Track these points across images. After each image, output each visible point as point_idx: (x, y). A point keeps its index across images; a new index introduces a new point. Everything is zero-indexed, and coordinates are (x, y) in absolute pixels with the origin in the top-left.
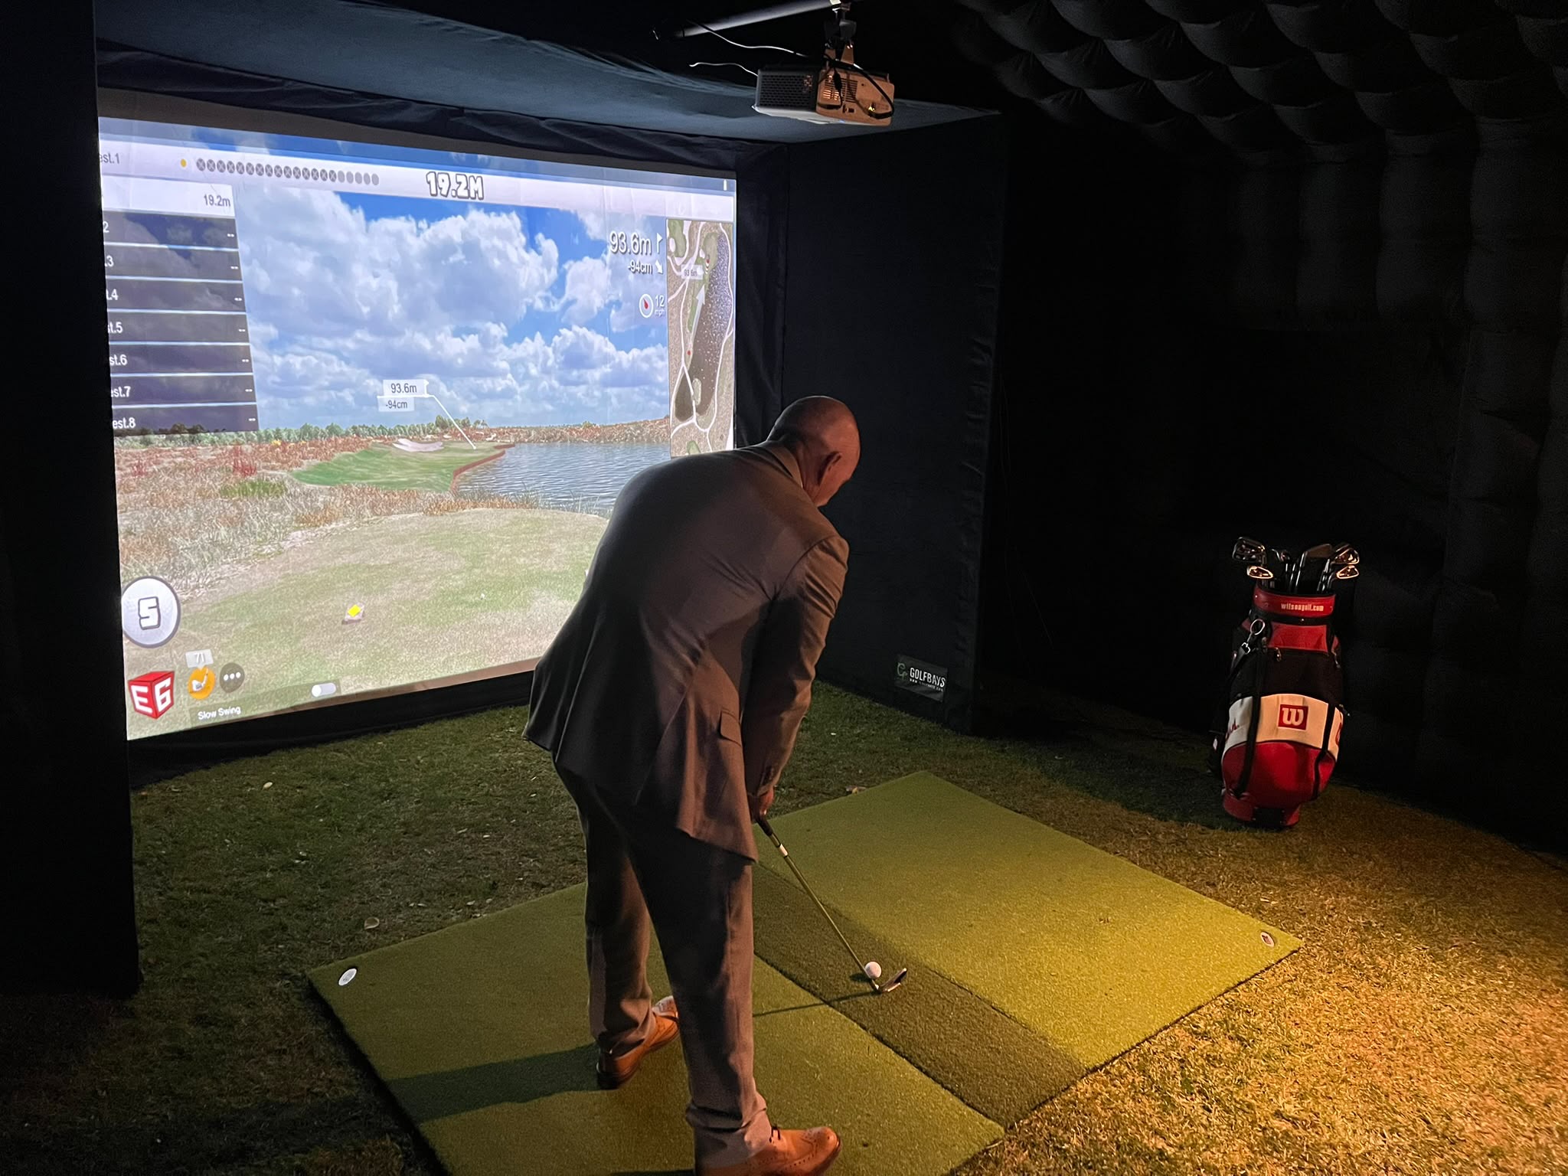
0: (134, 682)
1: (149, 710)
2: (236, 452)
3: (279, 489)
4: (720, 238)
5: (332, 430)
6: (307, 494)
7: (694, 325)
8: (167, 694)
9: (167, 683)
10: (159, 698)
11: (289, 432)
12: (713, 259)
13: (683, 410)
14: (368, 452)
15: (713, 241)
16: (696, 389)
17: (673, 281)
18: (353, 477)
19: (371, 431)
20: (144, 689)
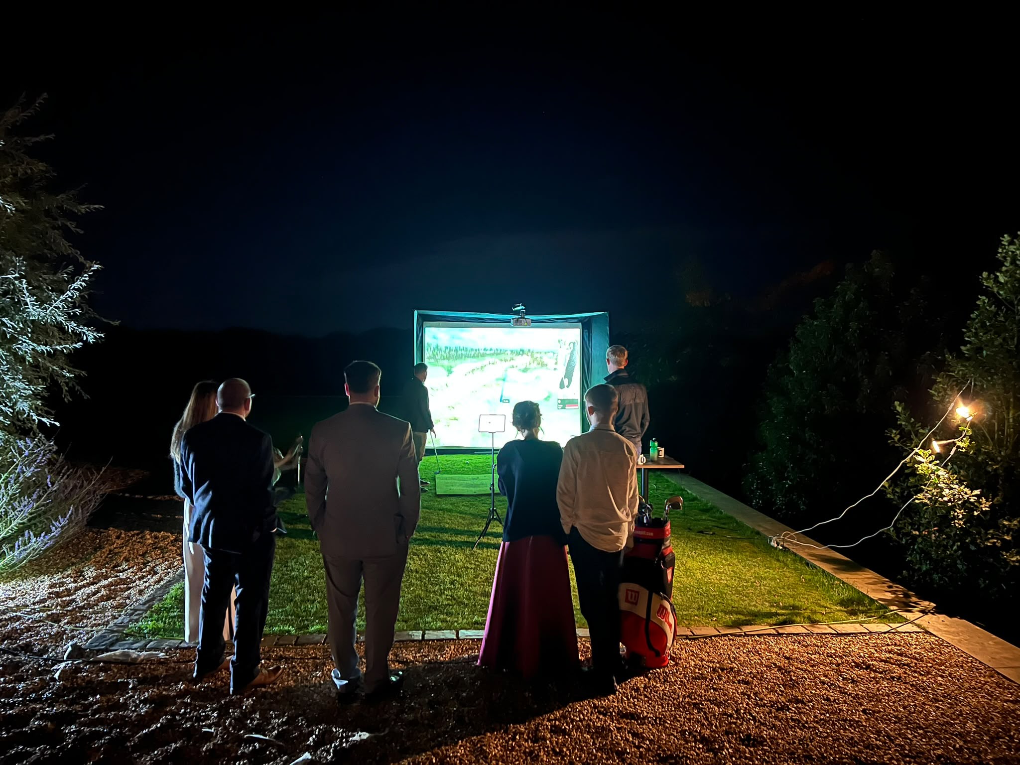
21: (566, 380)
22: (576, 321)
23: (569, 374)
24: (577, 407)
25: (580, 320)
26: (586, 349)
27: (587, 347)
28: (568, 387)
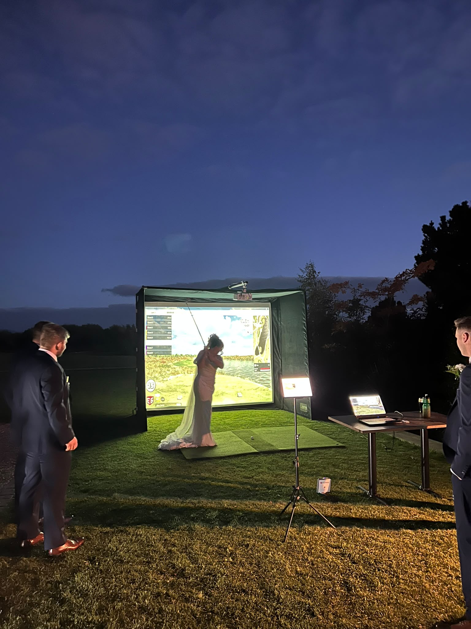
0: (147, 397)
1: (149, 403)
2: (163, 359)
3: (169, 366)
4: (265, 319)
5: (181, 355)
6: (174, 368)
7: (260, 336)
8: (153, 400)
9: (153, 398)
10: (151, 400)
11: (173, 355)
12: (264, 323)
13: (257, 353)
14: (188, 360)
15: (264, 320)
16: (260, 349)
17: (254, 327)
18: (185, 365)
19: (189, 356)
20: (149, 399)
21: (261, 348)
22: (267, 300)
23: (262, 344)
24: (269, 370)
25: (269, 300)
26: (275, 323)
27: (276, 322)
28: (262, 353)
